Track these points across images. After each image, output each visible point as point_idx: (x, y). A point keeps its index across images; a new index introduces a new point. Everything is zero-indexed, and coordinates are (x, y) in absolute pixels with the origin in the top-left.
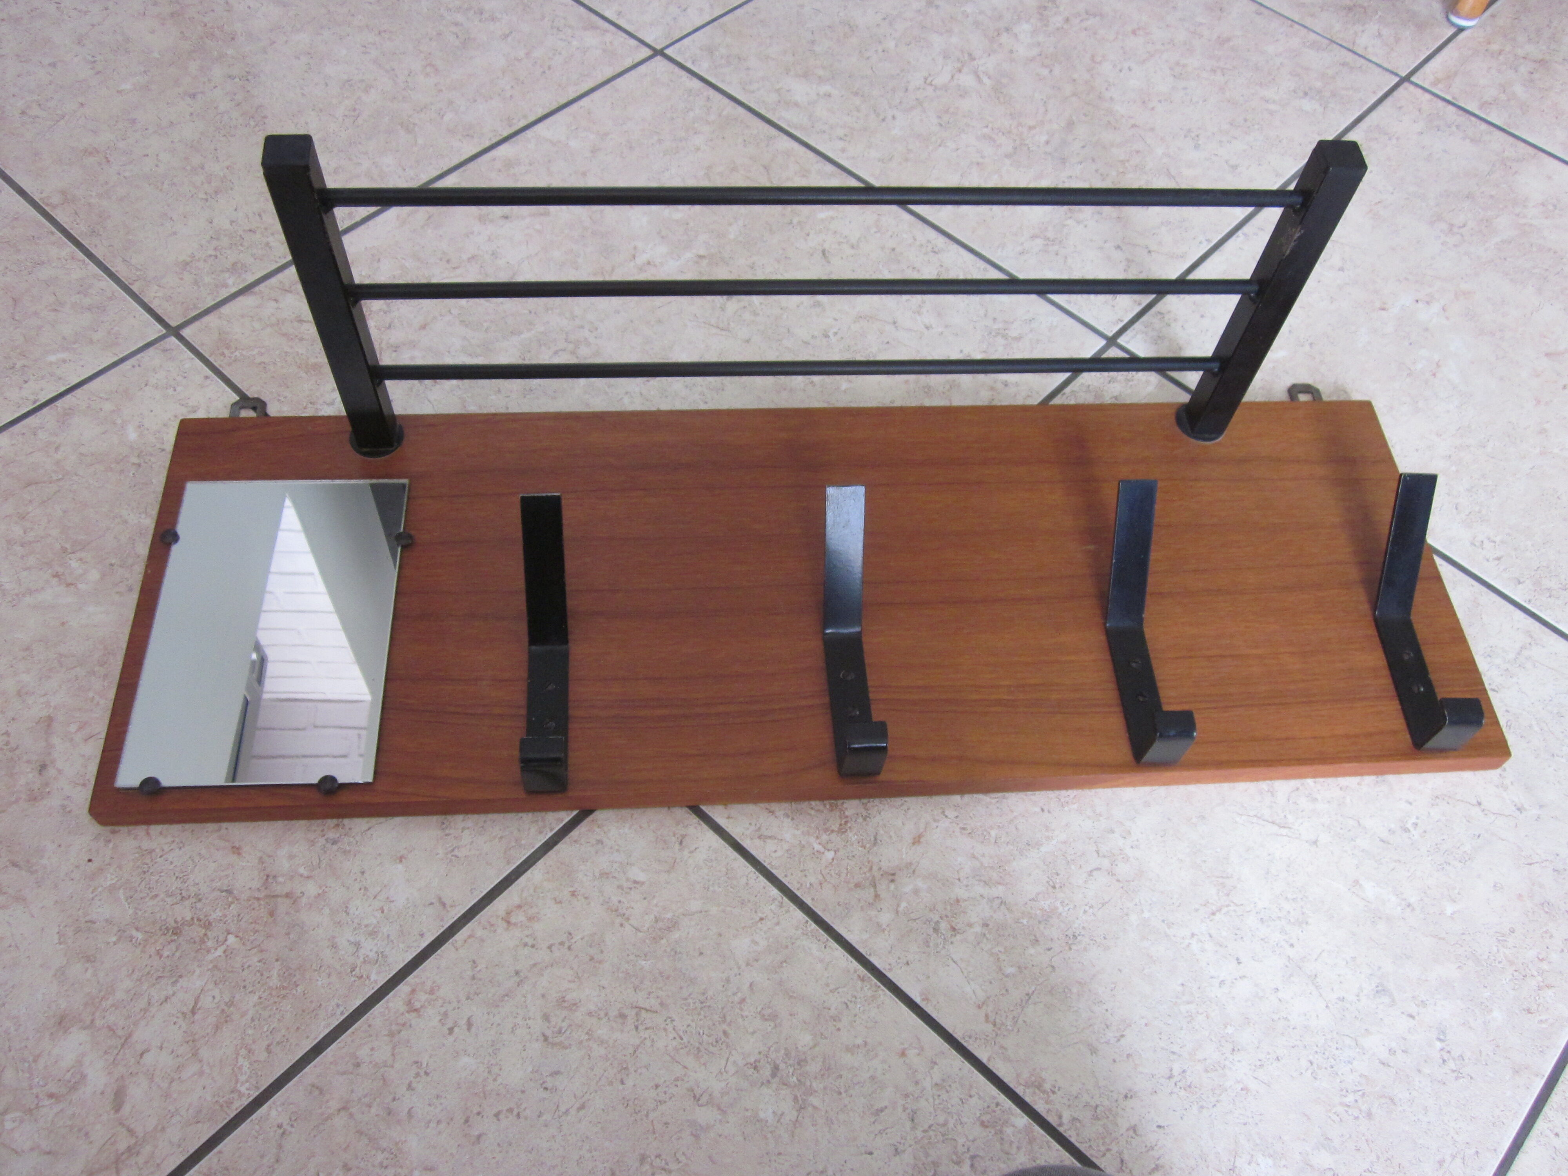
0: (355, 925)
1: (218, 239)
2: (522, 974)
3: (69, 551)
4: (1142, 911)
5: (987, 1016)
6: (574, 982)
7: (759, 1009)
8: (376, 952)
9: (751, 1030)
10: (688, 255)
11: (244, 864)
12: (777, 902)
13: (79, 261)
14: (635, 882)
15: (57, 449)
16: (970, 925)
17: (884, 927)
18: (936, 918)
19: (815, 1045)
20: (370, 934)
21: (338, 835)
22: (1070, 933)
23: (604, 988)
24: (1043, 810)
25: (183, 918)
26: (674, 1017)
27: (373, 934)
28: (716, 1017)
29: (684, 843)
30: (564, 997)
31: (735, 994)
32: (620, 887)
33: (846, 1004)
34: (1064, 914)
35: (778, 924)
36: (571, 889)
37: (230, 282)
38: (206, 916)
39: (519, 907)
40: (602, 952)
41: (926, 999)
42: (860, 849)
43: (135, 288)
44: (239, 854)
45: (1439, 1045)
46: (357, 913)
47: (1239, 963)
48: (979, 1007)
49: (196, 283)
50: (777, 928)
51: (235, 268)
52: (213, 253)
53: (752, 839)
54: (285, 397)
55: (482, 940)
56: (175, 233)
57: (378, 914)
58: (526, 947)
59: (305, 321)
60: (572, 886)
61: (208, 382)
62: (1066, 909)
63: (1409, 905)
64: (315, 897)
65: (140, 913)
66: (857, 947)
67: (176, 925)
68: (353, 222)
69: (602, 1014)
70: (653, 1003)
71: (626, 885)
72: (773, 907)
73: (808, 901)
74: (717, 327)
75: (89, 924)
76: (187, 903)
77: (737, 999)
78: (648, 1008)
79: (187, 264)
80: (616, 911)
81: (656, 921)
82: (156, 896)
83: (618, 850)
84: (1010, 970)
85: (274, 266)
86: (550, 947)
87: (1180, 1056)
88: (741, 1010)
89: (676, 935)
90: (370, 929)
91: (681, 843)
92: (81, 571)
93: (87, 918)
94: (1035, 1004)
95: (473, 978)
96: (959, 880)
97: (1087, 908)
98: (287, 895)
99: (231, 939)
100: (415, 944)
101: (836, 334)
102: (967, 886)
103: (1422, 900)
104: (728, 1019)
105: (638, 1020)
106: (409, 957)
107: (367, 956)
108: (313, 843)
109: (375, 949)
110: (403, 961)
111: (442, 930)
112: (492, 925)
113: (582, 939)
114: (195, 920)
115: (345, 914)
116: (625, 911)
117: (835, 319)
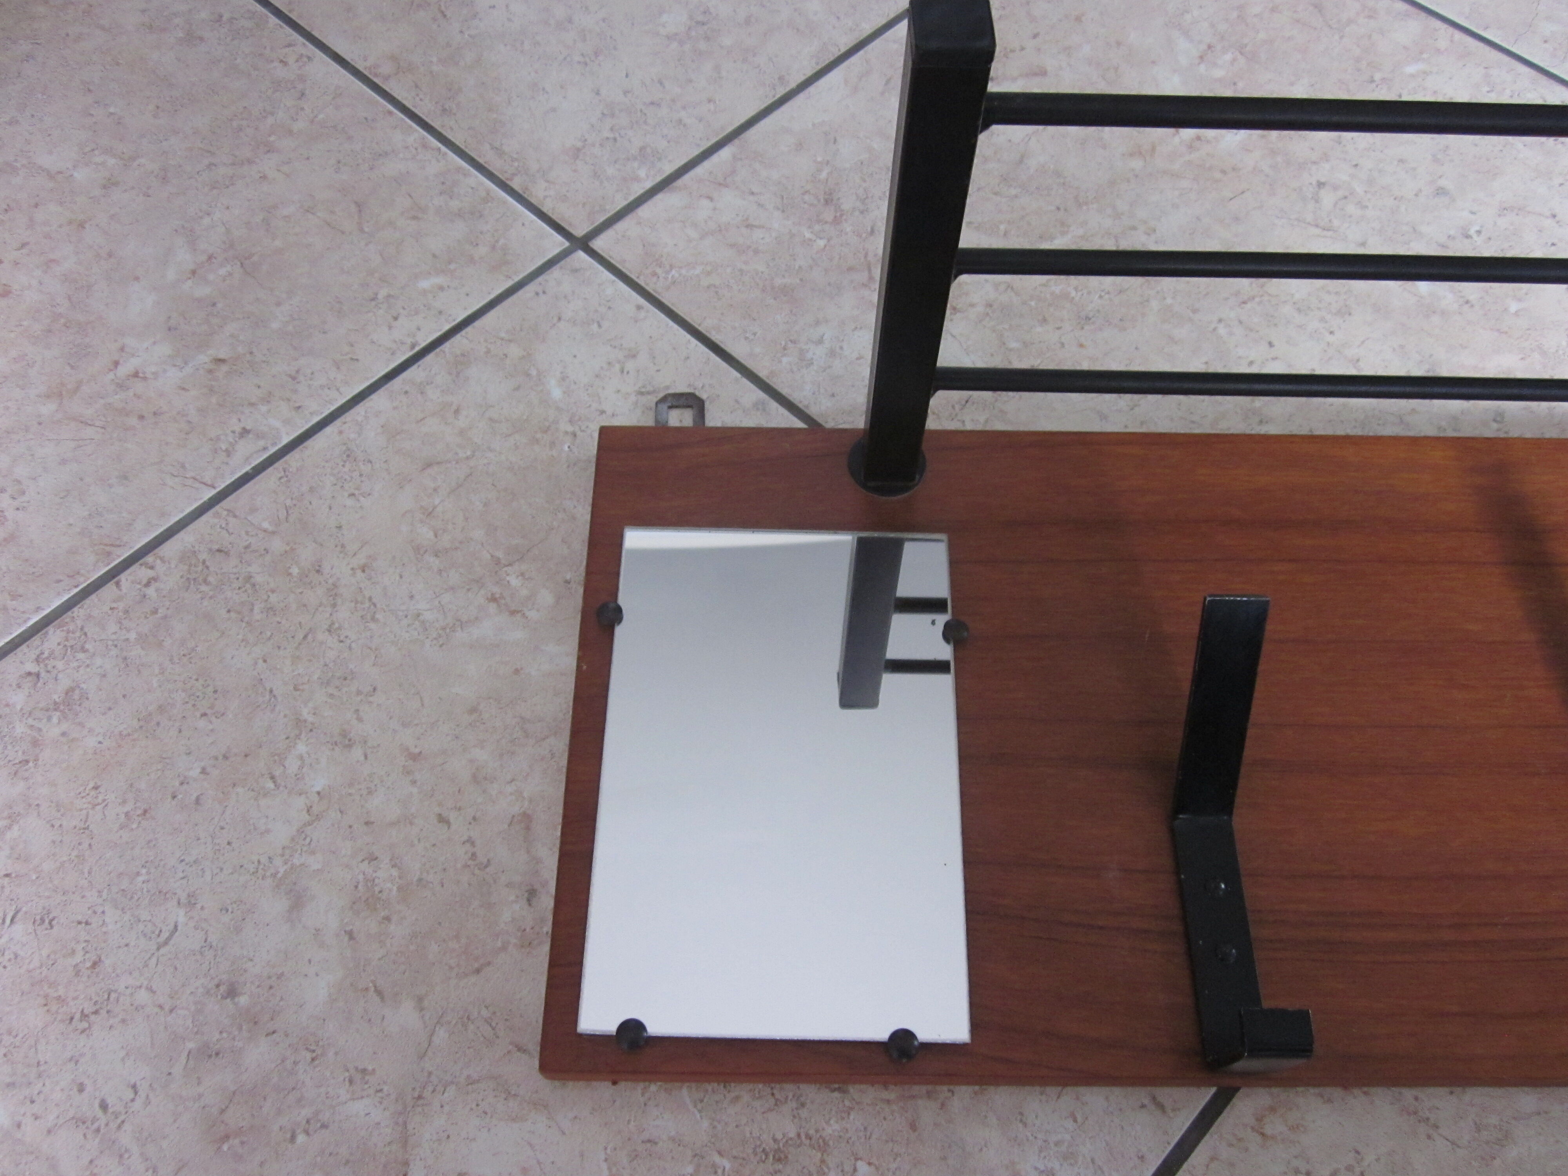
1: (613, 115)
3: (503, 562)
13: (433, 149)
15: (457, 412)
20: (1065, 1157)
25: (784, 1135)
37: (642, 173)
38: (817, 1131)
39: (1272, 1109)
43: (516, 184)
49: (596, 175)
51: (644, 155)
52: (611, 135)
54: (755, 334)
55: (1231, 1164)
56: (554, 110)
57: (1070, 1124)
59: (756, 226)
61: (642, 314)
65: (720, 1126)
67: (776, 1147)
68: (788, 89)
74: (1317, 226)
75: (649, 1145)
79: (579, 150)
80: (1415, 1113)
85: (696, 152)
92: (524, 592)
93: (646, 1136)
101: (1479, 232)
111: (1170, 1148)
112: (1240, 1140)
113: (1378, 1160)
114: (803, 1137)
115: (1020, 1125)
116: (1428, 1114)
117: (1473, 213)
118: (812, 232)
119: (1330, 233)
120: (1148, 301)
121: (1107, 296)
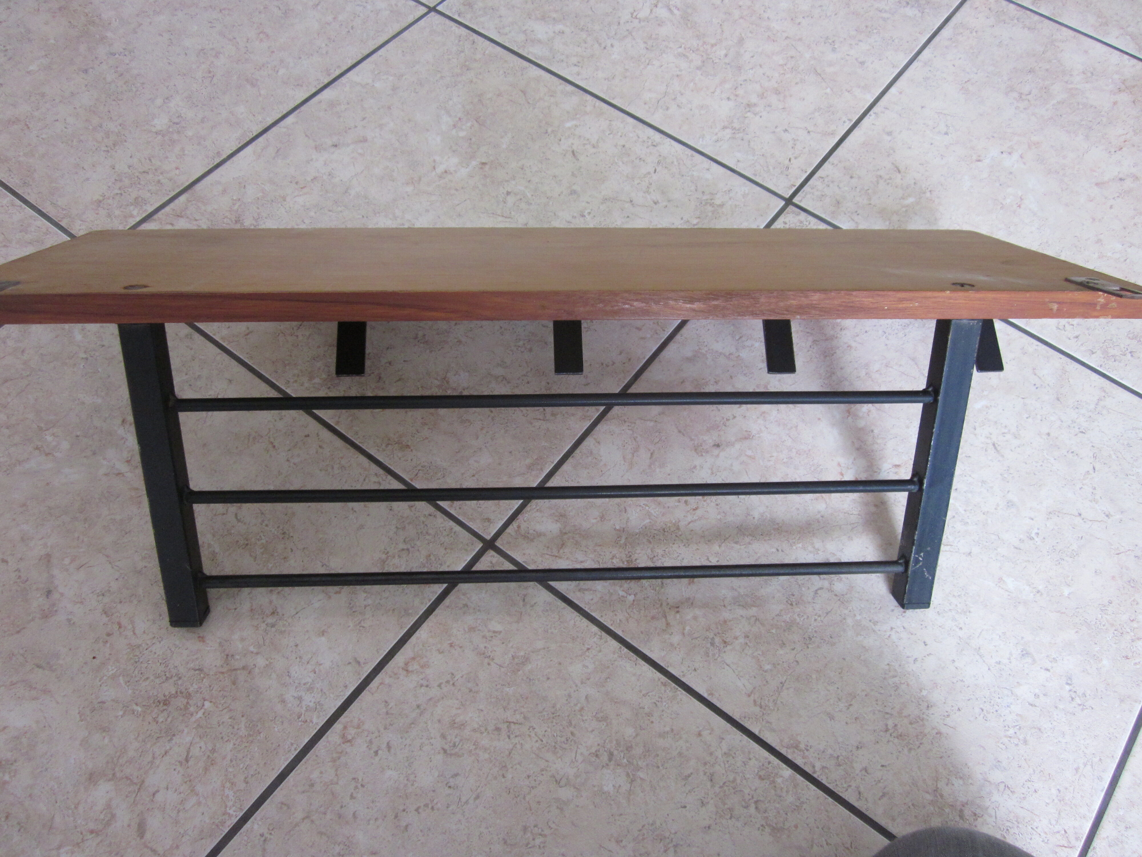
0: (296, 684)
1: (121, 181)
2: (422, 707)
3: (44, 429)
4: (855, 615)
5: (755, 701)
6: (460, 708)
7: (594, 714)
8: (315, 702)
9: (590, 729)
10: (474, 163)
11: (209, 649)
12: (597, 636)
13: (18, 206)
14: (494, 632)
15: (23, 351)
16: (736, 638)
17: (676, 645)
18: (711, 635)
19: (637, 735)
20: (308, 690)
21: (275, 620)
22: (806, 636)
23: (482, 710)
24: (778, 550)
25: (169, 693)
26: (535, 726)
27: (310, 689)
28: (564, 723)
29: (526, 600)
30: (454, 720)
31: (576, 705)
32: (484, 637)
33: (655, 703)
34: (801, 623)
35: (600, 651)
36: (449, 642)
37: (135, 213)
38: (186, 689)
39: (413, 659)
40: (477, 685)
41: (711, 694)
42: (652, 591)
43: (63, 224)
44: (204, 641)
45: (1068, 688)
46: (296, 675)
47: (926, 645)
48: (749, 696)
49: (109, 216)
50: (600, 654)
51: (138, 202)
52: (119, 192)
53: (574, 592)
55: (390, 686)
56: (88, 179)
57: (312, 675)
58: (423, 688)
60: (449, 640)
62: (802, 619)
63: (1038, 592)
64: (264, 667)
65: (137, 692)
66: (658, 662)
67: (165, 698)
68: (222, 159)
69: (483, 729)
70: (518, 717)
71: (488, 634)
72: (595, 639)
73: (620, 633)
74: (503, 216)
75: (101, 704)
76: (171, 681)
77: (577, 708)
78: (515, 721)
79: (100, 202)
80: (484, 654)
81: (513, 657)
82: (148, 678)
83: (479, 611)
84: (768, 667)
85: (167, 198)
86: (439, 686)
87: (892, 715)
88: (582, 715)
89: (529, 667)
90: (308, 686)
91: (524, 600)
92: (54, 443)
93: (100, 700)
94: (788, 689)
95: (387, 713)
96: (724, 606)
97: (816, 617)
98: (244, 668)
99: (207, 704)
100: (342, 693)
101: (589, 213)
102: (730, 610)
103: (1046, 587)
104: (573, 723)
105: (509, 731)
106: (339, 703)
107: (309, 706)
108: (257, 628)
109: (313, 700)
110: (335, 706)
111: (360, 681)
112: (396, 674)
113: (462, 677)
114: (179, 694)
115: (288, 678)
116: (490, 654)
117: (588, 203)
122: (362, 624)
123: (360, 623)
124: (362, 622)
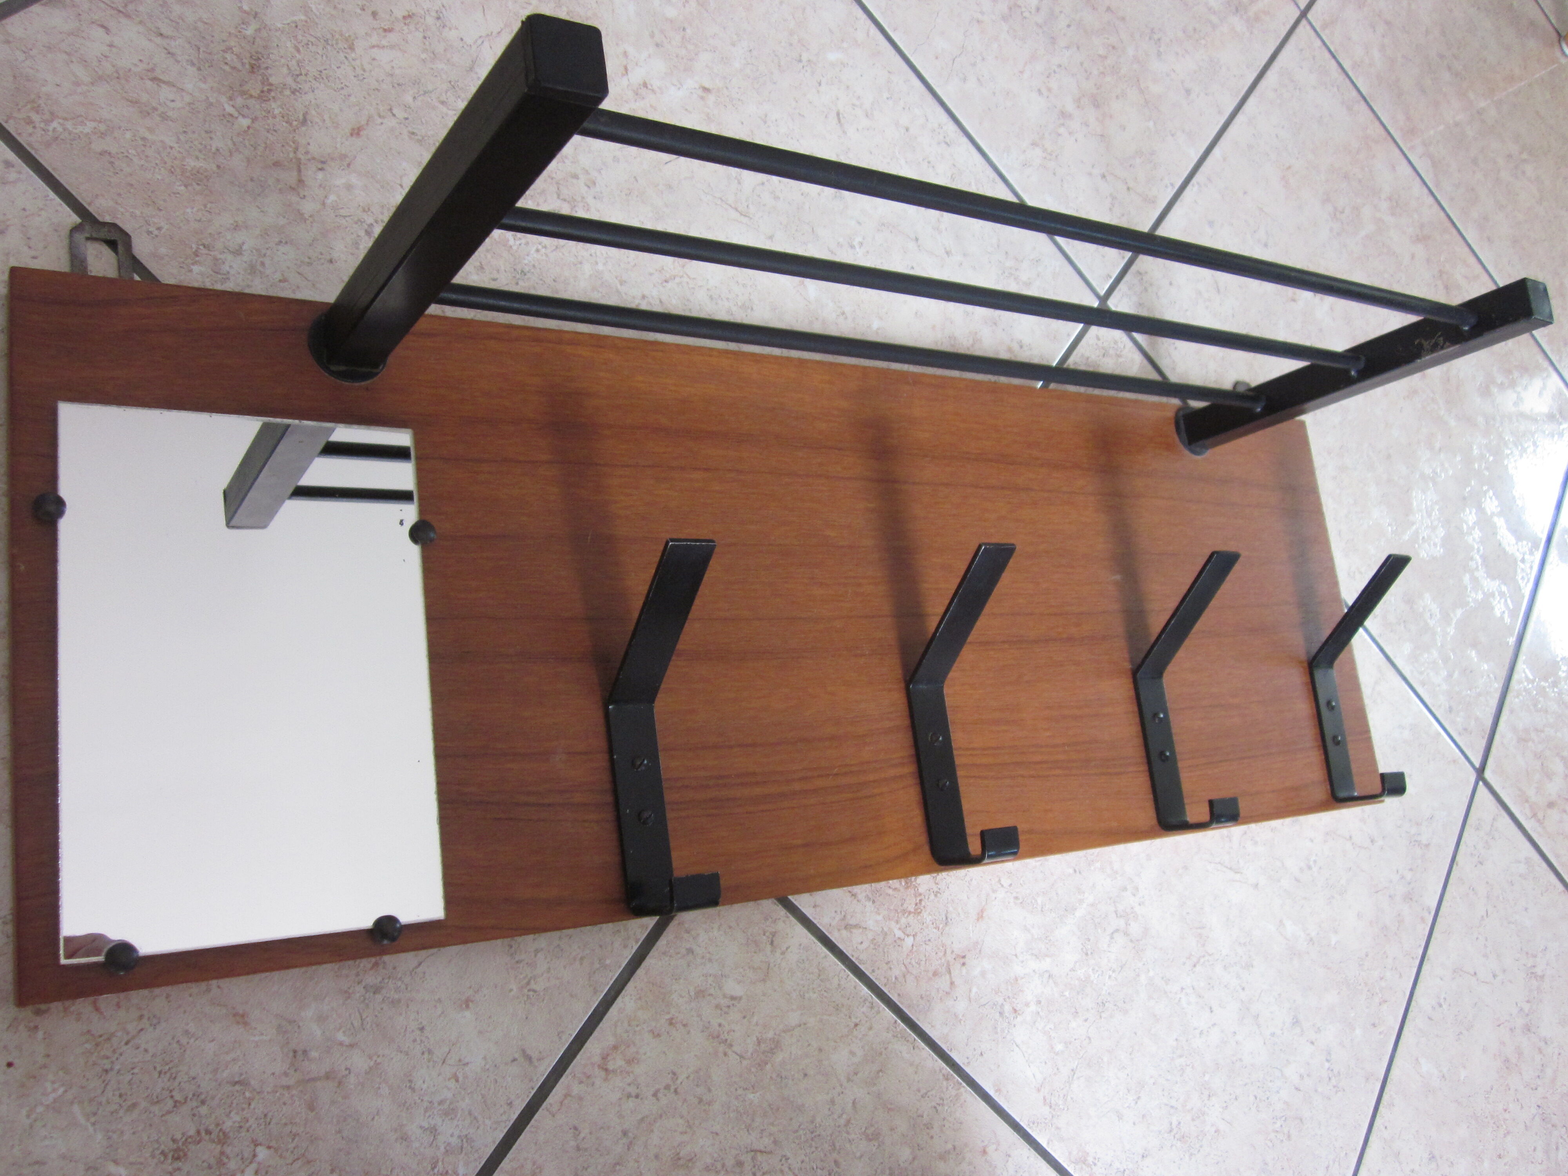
0: (426, 1104)
2: (630, 1135)
4: (1149, 970)
5: (1044, 1098)
6: (686, 1133)
7: (863, 1129)
8: (459, 1137)
9: (858, 1154)
10: (691, 84)
11: (257, 1038)
12: (868, 1004)
14: (733, 998)
16: (1027, 1005)
17: (960, 1017)
18: (1001, 1000)
19: (914, 1159)
20: (446, 1114)
21: (380, 979)
22: (1100, 1001)
23: (717, 1134)
24: (1075, 871)
25: (183, 1134)
26: (789, 1155)
27: (450, 1113)
28: (827, 1147)
29: (775, 943)
30: (678, 1154)
31: (840, 1117)
32: (718, 1007)
33: (935, 1107)
34: (1095, 981)
35: (870, 1028)
36: (668, 1017)
38: (218, 1125)
39: (615, 1048)
40: (710, 1090)
41: (998, 1091)
42: (937, 932)
44: (246, 1024)
45: (1327, 1065)
46: (425, 1086)
47: (1212, 1012)
48: (1039, 1090)
50: (871, 1032)
53: (839, 930)
54: (159, 229)
55: (581, 1099)
57: (452, 1084)
58: (630, 1099)
60: (668, 1013)
62: (1096, 976)
63: (1311, 940)
64: (367, 1073)
65: (115, 1136)
66: (940, 1043)
67: (175, 1146)
69: (719, 1166)
70: (766, 1142)
71: (724, 1002)
72: (864, 1009)
73: (894, 998)
74: (737, 210)
76: (185, 1109)
77: (842, 1122)
78: (762, 1149)
80: (718, 1037)
81: (759, 1042)
82: (134, 1105)
83: (710, 960)
84: (1059, 1047)
86: (655, 1095)
87: (1176, 1109)
88: (848, 1133)
89: (779, 1057)
90: (446, 1106)
91: (772, 943)
94: (1078, 1078)
95: (578, 1148)
96: (1016, 955)
97: (1111, 973)
98: (328, 1076)
99: (262, 1153)
100: (504, 1118)
101: (861, 244)
102: (1022, 962)
103: (1318, 933)
104: (837, 1145)
105: (754, 1167)
106: (500, 1135)
107: (449, 1144)
108: (347, 995)
109: (457, 1133)
110: (494, 1142)
111: (533, 1092)
112: (589, 1077)
113: (688, 1078)
114: (203, 1134)
115: (409, 1091)
116: (726, 1037)
117: (859, 223)
118: (233, 106)
119: (744, 220)
120: (581, 263)
121: (544, 250)
122: (533, 986)
123: (528, 983)
124: (532, 982)
